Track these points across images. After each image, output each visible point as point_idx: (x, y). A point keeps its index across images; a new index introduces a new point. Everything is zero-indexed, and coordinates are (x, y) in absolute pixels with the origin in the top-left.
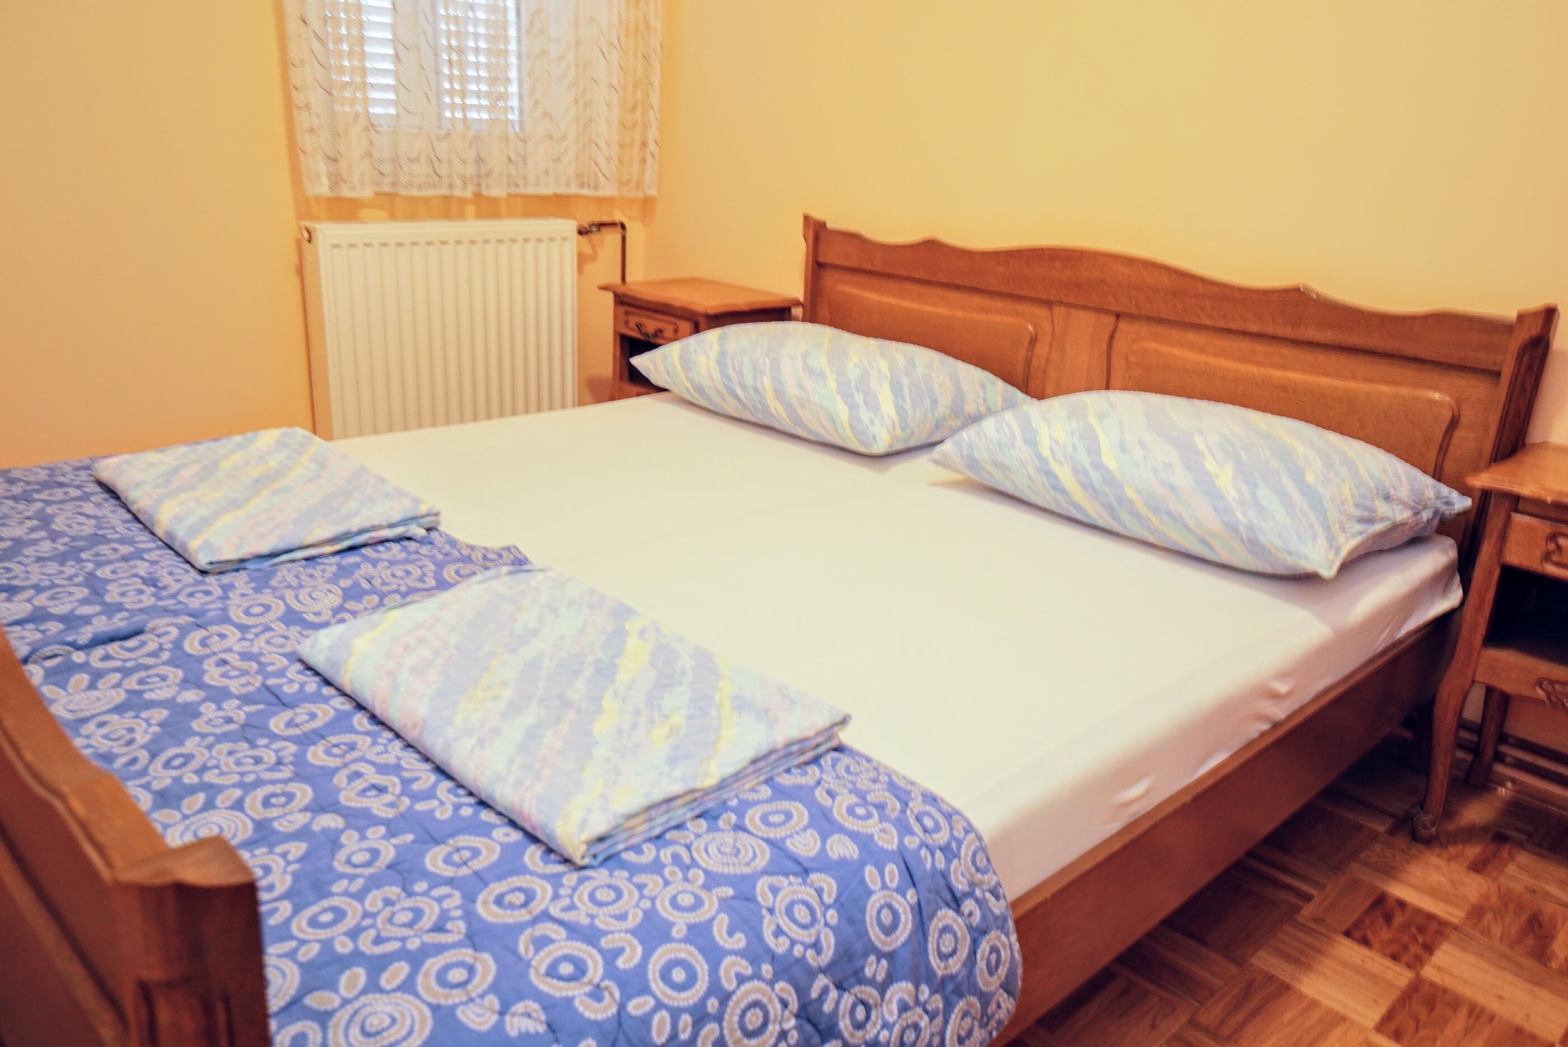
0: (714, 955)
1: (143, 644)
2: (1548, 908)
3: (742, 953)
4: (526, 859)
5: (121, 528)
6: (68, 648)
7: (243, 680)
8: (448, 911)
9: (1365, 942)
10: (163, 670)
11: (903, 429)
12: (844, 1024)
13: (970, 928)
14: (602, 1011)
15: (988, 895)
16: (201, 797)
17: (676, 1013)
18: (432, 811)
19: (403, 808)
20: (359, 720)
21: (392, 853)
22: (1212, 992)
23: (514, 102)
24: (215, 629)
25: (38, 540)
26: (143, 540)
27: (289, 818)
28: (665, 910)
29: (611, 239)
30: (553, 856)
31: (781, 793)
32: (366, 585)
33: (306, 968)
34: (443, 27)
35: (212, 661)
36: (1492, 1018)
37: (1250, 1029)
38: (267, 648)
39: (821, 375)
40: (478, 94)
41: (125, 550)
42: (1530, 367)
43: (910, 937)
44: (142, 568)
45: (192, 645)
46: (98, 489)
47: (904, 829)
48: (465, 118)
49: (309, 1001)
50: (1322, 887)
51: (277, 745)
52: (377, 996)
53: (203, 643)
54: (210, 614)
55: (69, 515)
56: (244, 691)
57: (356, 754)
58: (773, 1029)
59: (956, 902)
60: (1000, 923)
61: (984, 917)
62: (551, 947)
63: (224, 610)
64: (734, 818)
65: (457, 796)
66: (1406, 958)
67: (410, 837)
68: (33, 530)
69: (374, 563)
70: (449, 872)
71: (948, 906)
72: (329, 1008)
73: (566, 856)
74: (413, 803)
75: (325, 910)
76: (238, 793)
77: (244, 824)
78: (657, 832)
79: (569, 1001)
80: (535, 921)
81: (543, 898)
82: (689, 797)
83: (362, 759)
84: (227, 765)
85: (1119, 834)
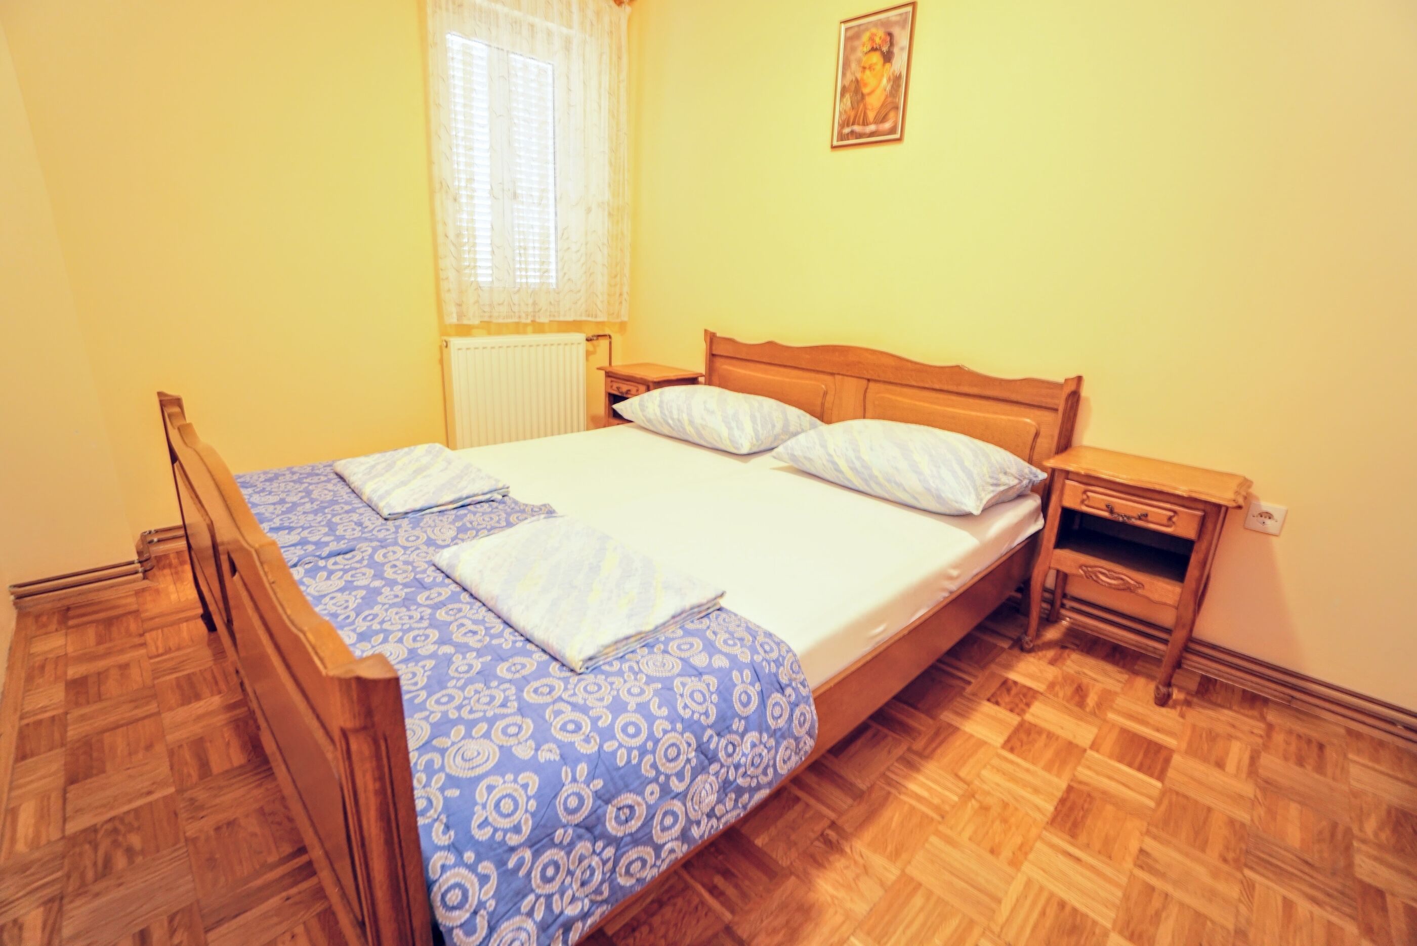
0: (651, 719)
1: (354, 557)
2: (1085, 681)
3: (666, 718)
4: (550, 669)
5: (345, 497)
6: (316, 559)
7: (404, 575)
8: (508, 697)
9: (997, 703)
10: (364, 570)
11: (757, 441)
12: (722, 755)
13: (789, 703)
14: (591, 749)
15: (799, 686)
16: (381, 636)
17: (630, 750)
18: (501, 645)
19: (485, 643)
20: (465, 597)
21: (479, 666)
22: (920, 734)
23: (553, 274)
24: (390, 548)
25: (304, 503)
26: (356, 503)
27: (427, 647)
28: (624, 696)
29: (604, 343)
30: (565, 668)
31: (688, 633)
32: (469, 525)
33: (434, 726)
34: (517, 237)
35: (389, 565)
36: (1058, 738)
37: (939, 751)
38: (416, 559)
39: (713, 412)
40: (534, 270)
41: (347, 508)
42: (1072, 407)
43: (757, 708)
44: (355, 517)
45: (378, 558)
46: (335, 476)
47: (754, 651)
48: (527, 283)
49: (434, 742)
50: (975, 677)
51: (420, 609)
52: (471, 740)
53: (385, 556)
54: (389, 541)
55: (320, 490)
56: (405, 581)
57: (461, 614)
58: (683, 758)
59: (782, 689)
60: (805, 700)
61: (797, 696)
62: (563, 716)
63: (396, 538)
64: (662, 647)
65: (515, 636)
66: (1017, 710)
67: (489, 658)
68: (302, 498)
69: (475, 513)
70: (509, 676)
71: (778, 691)
72: (445, 747)
73: (572, 667)
74: (491, 640)
75: (443, 696)
76: (400, 634)
77: (403, 651)
78: (621, 655)
79: (572, 744)
80: (554, 702)
81: (559, 689)
82: (639, 637)
83: (465, 617)
84: (395, 619)
85: (870, 653)
